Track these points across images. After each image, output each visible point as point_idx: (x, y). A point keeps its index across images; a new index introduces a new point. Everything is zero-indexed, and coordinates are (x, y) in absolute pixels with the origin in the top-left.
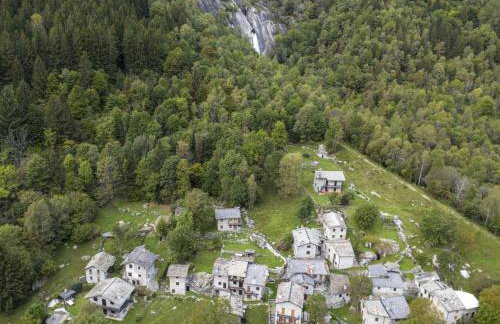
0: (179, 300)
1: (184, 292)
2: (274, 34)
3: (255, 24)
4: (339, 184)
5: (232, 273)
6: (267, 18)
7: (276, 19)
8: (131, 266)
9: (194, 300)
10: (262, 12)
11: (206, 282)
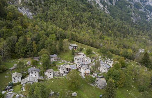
0: (52, 79)
1: (53, 77)
2: (32, 16)
3: (25, 12)
4: (76, 47)
5: (67, 67)
6: (29, 11)
7: (32, 12)
8: (32, 73)
9: (57, 78)
10: (27, 9)
11: (58, 73)
